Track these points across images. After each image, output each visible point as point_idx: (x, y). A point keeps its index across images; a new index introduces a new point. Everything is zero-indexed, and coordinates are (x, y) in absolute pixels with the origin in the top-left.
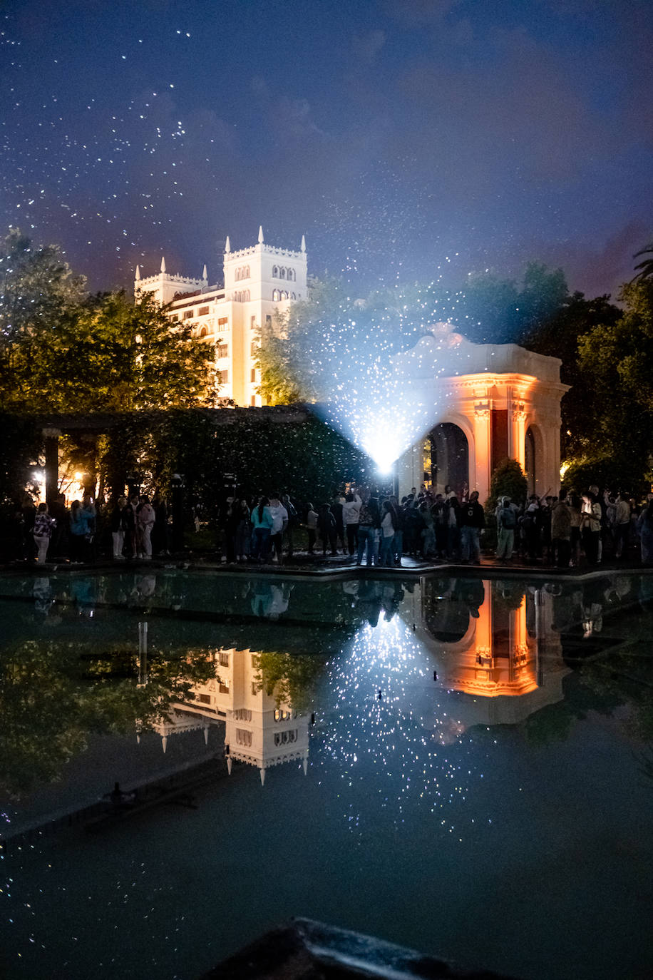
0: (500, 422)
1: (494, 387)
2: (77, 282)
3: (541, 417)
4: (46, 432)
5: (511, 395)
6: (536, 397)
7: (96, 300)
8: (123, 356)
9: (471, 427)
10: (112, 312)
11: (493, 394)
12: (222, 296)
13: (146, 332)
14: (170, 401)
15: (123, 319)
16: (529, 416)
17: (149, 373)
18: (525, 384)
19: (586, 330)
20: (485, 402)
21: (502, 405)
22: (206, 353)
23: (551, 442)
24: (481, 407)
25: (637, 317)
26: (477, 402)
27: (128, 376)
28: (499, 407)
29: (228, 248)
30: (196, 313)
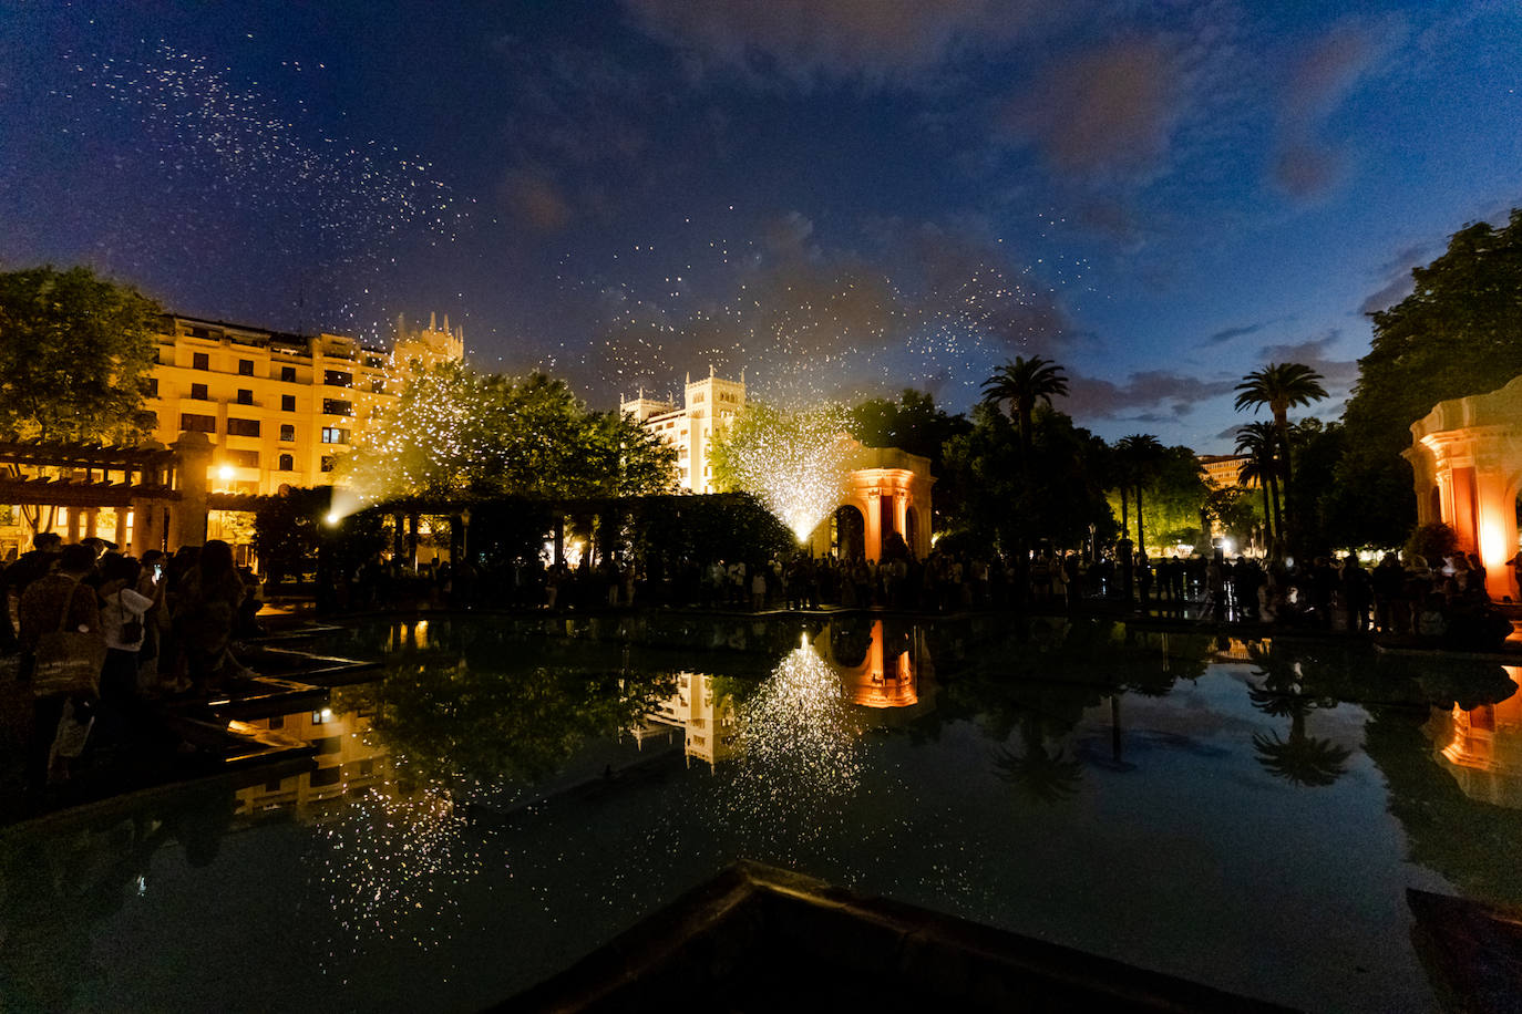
0: (887, 506)
1: (883, 479)
2: (579, 405)
3: (918, 502)
4: (556, 514)
5: (895, 484)
6: (913, 486)
7: (594, 417)
8: (612, 458)
9: (866, 507)
10: (604, 427)
11: (882, 483)
12: (684, 414)
13: (629, 441)
14: (645, 490)
15: (612, 431)
16: (908, 500)
17: (631, 470)
18: (905, 477)
19: (948, 437)
20: (876, 490)
21: (888, 492)
22: (671, 455)
23: (925, 520)
24: (873, 493)
25: (984, 429)
26: (870, 490)
27: (616, 471)
28: (886, 494)
29: (688, 381)
30: (664, 427)
